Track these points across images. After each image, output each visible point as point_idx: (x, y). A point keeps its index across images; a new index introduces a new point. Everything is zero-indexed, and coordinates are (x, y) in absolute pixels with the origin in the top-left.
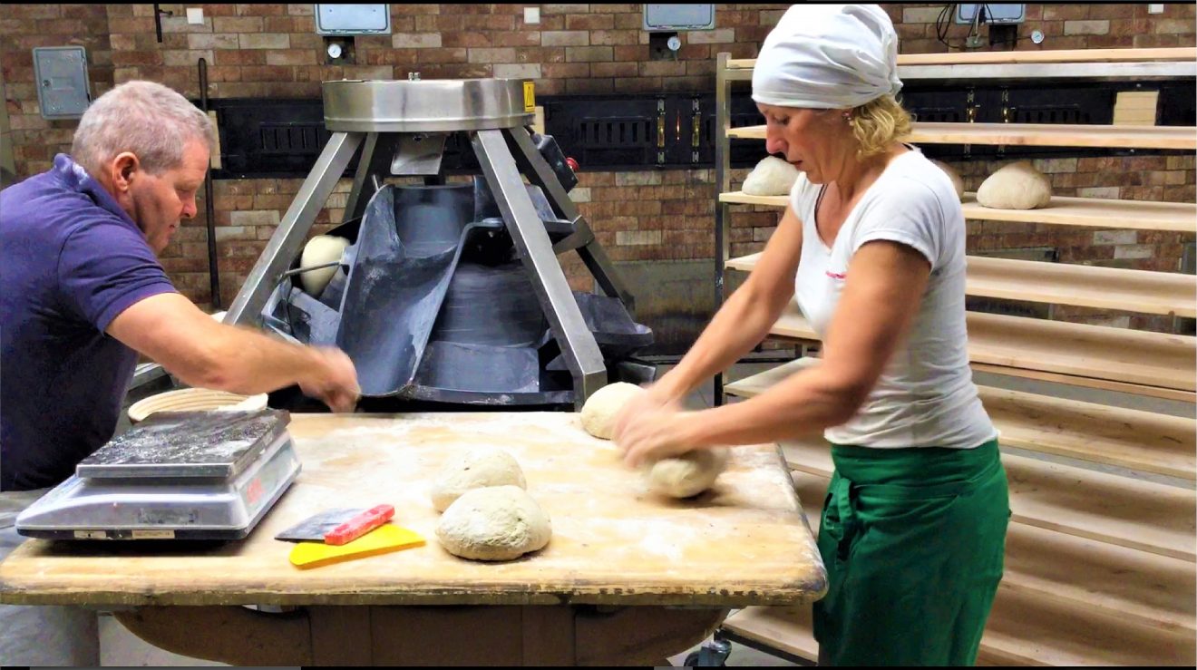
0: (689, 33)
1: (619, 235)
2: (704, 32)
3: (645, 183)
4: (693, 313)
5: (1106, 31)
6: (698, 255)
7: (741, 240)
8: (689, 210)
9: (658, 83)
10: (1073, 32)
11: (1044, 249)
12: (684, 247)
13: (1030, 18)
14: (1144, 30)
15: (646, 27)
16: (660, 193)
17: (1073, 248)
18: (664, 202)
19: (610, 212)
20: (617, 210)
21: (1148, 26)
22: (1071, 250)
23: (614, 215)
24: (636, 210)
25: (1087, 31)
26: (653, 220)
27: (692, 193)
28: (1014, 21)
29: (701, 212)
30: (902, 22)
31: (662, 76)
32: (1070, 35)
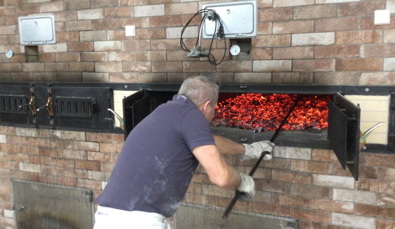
0: (44, 46)
1: (21, 164)
2: (50, 45)
3: (30, 135)
4: (58, 218)
5: (332, 42)
6: (59, 183)
7: (82, 177)
8: (53, 154)
9: (31, 75)
10: (300, 43)
11: (288, 220)
12: (52, 176)
13: (261, 33)
14: (371, 40)
15: (22, 43)
16: (38, 142)
17: (313, 223)
18: (40, 148)
19: (16, 151)
20: (19, 149)
21: (374, 36)
22: (311, 224)
23: (18, 152)
24: (27, 151)
25: (313, 42)
26: (36, 158)
27: (54, 144)
28: (248, 35)
29: (59, 157)
30: (165, 38)
31: (33, 72)
32: (298, 46)
